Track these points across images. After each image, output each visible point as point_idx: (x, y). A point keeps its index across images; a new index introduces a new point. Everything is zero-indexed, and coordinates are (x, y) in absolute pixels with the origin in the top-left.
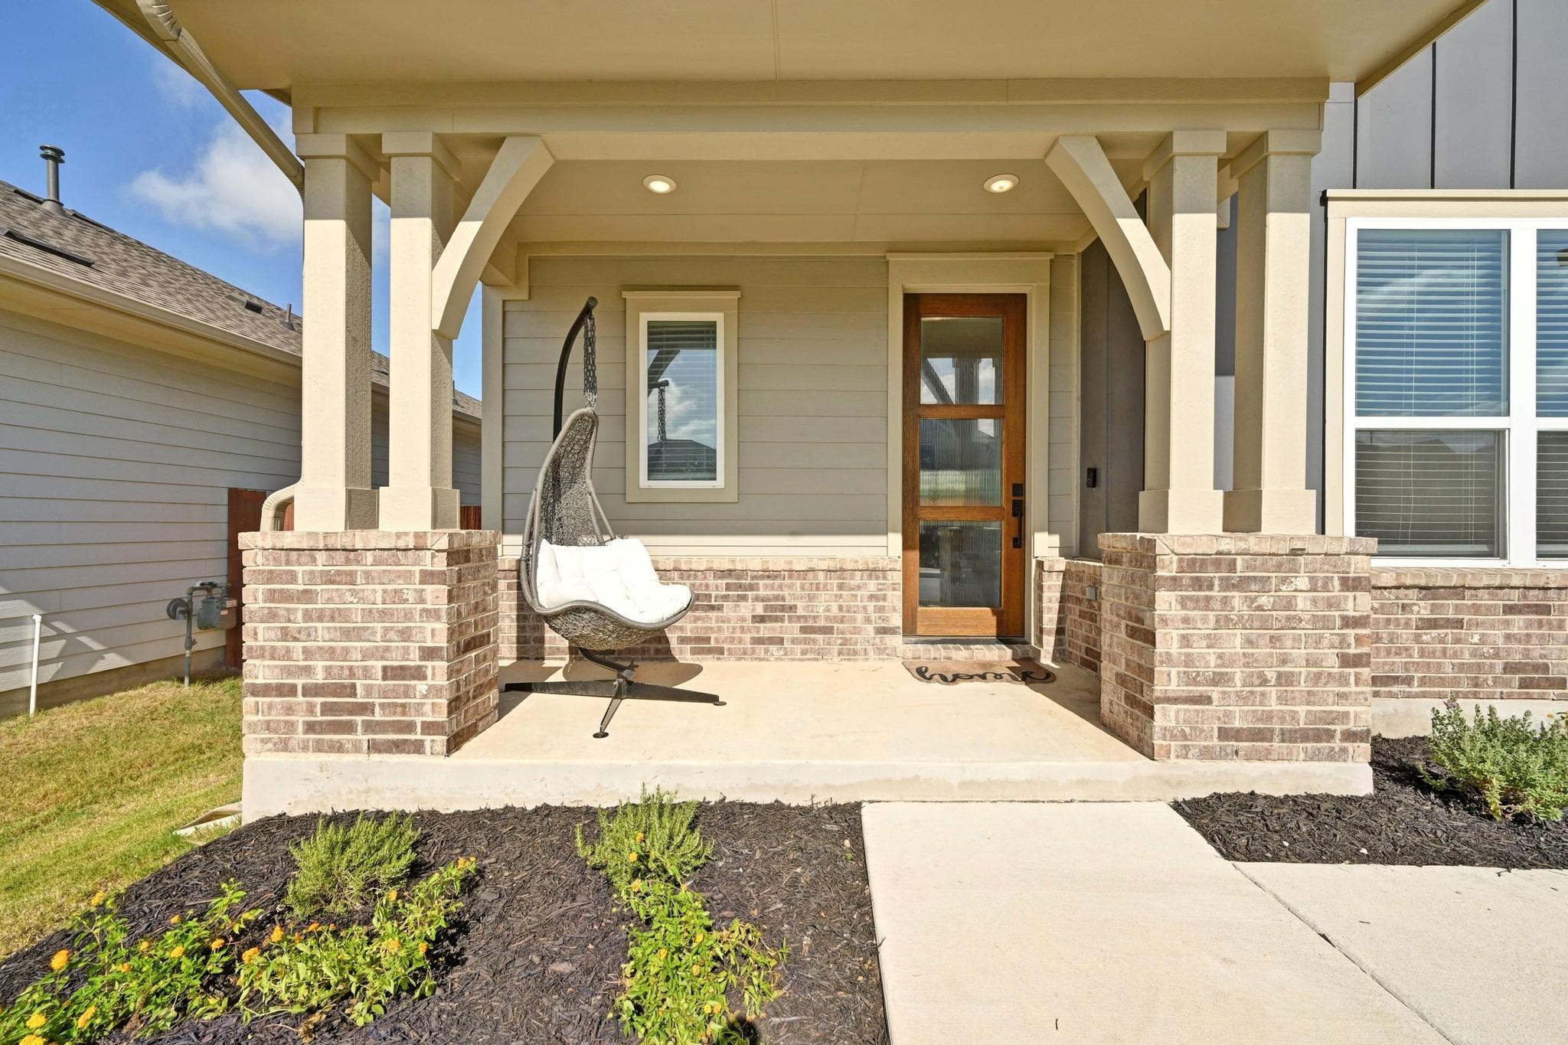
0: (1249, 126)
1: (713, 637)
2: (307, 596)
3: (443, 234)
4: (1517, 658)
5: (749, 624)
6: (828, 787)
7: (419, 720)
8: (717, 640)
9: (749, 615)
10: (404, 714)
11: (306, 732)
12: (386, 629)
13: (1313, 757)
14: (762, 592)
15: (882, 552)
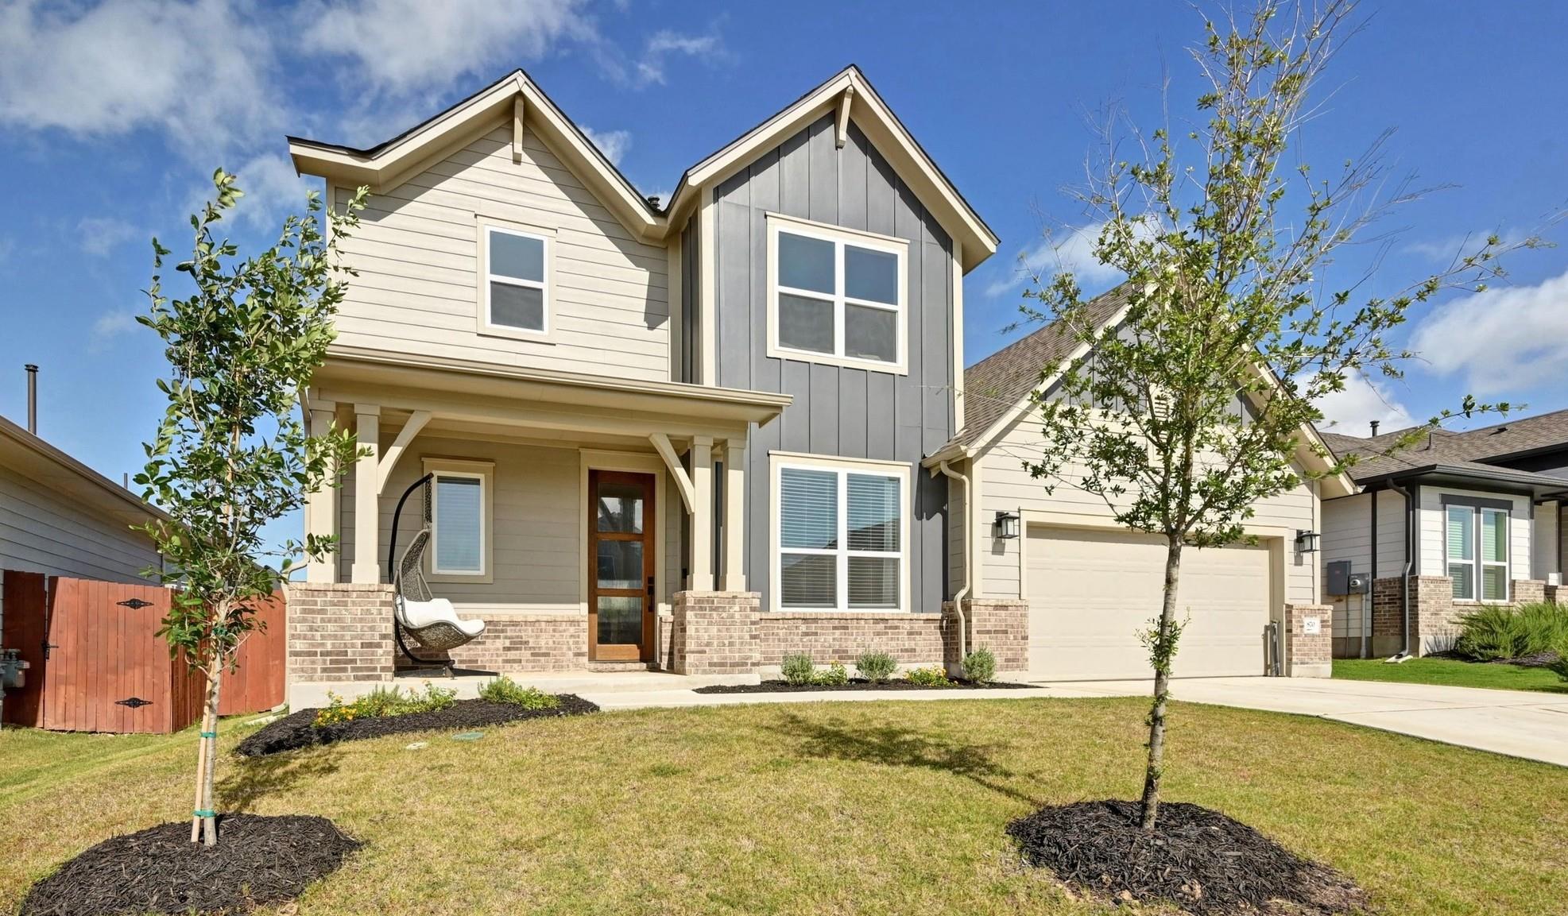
0: (721, 436)
1: (479, 659)
2: (322, 611)
3: (382, 454)
4: (837, 647)
5: (501, 652)
6: (562, 689)
7: (379, 666)
8: (482, 661)
9: (501, 647)
10: (371, 663)
11: (322, 672)
12: (363, 626)
13: (740, 672)
14: (509, 634)
15: (577, 612)
